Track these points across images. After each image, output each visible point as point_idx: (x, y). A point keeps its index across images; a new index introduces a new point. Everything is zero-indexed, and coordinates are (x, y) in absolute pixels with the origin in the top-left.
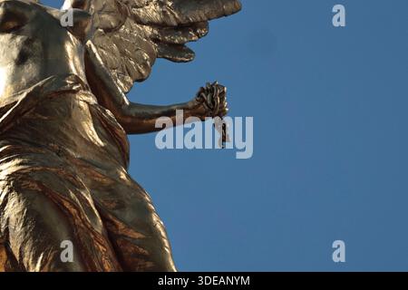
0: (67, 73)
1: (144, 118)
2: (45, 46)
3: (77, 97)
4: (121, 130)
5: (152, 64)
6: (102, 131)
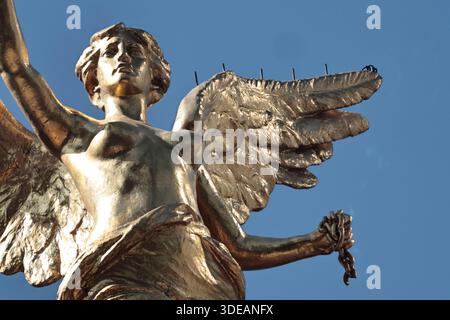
4: (236, 267)
6: (216, 267)
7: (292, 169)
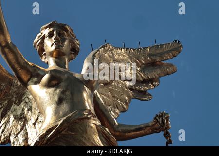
0: (85, 109)
1: (126, 132)
2: (72, 94)
3: (90, 121)
4: (114, 139)
5: (129, 103)
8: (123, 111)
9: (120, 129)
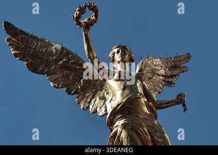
3: (141, 99)
4: (154, 108)
5: (163, 88)
7: (168, 82)
8: (159, 93)
9: (158, 103)
